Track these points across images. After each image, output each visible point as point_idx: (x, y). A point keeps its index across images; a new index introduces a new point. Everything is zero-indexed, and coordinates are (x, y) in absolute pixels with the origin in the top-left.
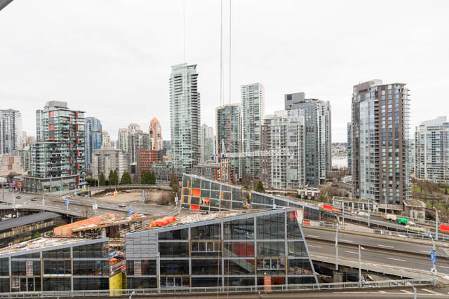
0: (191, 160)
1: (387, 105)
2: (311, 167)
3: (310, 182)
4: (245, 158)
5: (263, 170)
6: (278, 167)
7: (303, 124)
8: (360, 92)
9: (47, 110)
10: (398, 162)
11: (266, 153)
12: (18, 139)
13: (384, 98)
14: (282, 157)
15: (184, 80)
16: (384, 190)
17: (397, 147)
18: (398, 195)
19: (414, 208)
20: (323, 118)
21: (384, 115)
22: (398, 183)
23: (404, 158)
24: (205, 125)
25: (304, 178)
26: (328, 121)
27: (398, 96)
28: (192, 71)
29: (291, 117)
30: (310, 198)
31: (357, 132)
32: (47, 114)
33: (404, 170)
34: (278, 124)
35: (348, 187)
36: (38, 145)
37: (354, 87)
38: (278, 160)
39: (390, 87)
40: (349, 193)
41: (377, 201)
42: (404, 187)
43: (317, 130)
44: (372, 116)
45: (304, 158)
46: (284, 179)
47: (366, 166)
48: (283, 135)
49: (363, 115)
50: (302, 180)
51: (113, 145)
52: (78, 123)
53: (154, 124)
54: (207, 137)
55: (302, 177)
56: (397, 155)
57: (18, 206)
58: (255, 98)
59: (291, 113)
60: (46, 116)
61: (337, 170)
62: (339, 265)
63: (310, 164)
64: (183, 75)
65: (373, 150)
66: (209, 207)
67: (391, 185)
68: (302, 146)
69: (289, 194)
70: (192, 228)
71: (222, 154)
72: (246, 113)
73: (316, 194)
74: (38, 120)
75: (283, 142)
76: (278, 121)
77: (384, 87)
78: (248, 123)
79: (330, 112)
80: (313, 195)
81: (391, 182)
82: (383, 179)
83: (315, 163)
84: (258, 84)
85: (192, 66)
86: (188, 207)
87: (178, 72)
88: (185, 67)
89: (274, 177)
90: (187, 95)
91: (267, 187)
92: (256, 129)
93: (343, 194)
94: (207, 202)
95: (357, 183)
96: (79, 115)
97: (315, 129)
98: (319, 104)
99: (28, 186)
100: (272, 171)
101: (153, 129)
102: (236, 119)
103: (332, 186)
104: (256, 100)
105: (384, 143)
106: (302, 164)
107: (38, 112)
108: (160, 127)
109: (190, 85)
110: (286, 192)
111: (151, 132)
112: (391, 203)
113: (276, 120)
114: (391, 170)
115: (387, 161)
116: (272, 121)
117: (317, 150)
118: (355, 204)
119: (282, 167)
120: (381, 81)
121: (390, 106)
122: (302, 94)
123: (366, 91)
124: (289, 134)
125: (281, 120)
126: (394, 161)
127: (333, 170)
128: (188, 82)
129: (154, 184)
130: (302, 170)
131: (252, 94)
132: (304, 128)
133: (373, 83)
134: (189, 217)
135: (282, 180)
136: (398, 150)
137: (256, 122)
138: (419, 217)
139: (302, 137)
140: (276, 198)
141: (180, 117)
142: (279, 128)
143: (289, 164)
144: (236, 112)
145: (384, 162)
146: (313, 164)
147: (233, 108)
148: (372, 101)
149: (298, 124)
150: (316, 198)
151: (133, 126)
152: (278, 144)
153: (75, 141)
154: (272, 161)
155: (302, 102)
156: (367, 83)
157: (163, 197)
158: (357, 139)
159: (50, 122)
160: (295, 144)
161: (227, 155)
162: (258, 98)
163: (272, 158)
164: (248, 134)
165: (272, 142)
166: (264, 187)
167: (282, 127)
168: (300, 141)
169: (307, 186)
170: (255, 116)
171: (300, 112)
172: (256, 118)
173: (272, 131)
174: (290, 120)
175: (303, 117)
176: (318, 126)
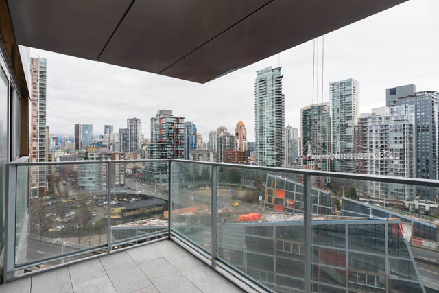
0: (275, 161)
4: (334, 161)
6: (376, 172)
7: (413, 122)
9: (158, 117)
11: (361, 156)
12: (139, 141)
14: (382, 161)
15: (269, 83)
24: (289, 126)
25: (414, 188)
28: (276, 74)
29: (395, 114)
30: (422, 212)
32: (158, 121)
34: (377, 123)
36: (152, 145)
38: (377, 165)
43: (433, 130)
45: (414, 164)
46: (384, 187)
48: (384, 135)
50: (411, 189)
51: (204, 146)
52: (180, 127)
53: (240, 126)
54: (291, 139)
57: (139, 192)
58: (347, 95)
59: (395, 110)
60: (158, 122)
63: (423, 171)
64: (268, 79)
66: (294, 209)
68: (411, 149)
69: (391, 205)
70: (276, 227)
71: (308, 156)
72: (336, 112)
73: (433, 208)
74: (152, 125)
75: (384, 144)
76: (377, 119)
78: (338, 123)
80: (427, 209)
83: (431, 170)
84: (351, 79)
85: (277, 69)
86: (272, 206)
87: (263, 76)
88: (269, 71)
89: (371, 184)
90: (271, 97)
91: (361, 194)
92: (348, 130)
94: (292, 204)
96: (180, 121)
97: (430, 129)
98: (437, 98)
99: (145, 177)
101: (239, 132)
102: (324, 119)
104: (347, 98)
106: (410, 170)
107: (152, 119)
108: (245, 129)
109: (274, 88)
110: (388, 203)
111: (237, 134)
113: (374, 119)
116: (369, 120)
117: (434, 154)
119: (382, 173)
122: (412, 86)
124: (392, 135)
125: (380, 118)
128: (272, 85)
129: (240, 182)
131: (344, 92)
132: (414, 127)
134: (273, 216)
135: (382, 189)
137: (347, 122)
139: (410, 138)
140: (375, 207)
141: (264, 119)
142: (379, 127)
143: (392, 169)
146: (428, 171)
147: (320, 108)
149: (406, 123)
150: (432, 214)
151: (221, 129)
152: (377, 146)
153: (177, 143)
154: (368, 166)
155: (411, 96)
157: (248, 196)
159: (160, 127)
160: (401, 146)
161: (313, 157)
162: (350, 95)
163: (368, 162)
164: (338, 135)
165: (368, 143)
166: (358, 194)
167: (382, 126)
168: (408, 143)
169: (418, 197)
170: (347, 115)
171: (409, 109)
172: (348, 117)
173: (368, 132)
174: (393, 119)
175: (413, 114)
176: (436, 125)
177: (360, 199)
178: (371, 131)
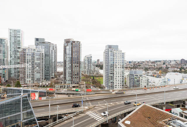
1: (75, 49)
3: (46, 79)
4: (11, 69)
5: (21, 75)
6: (30, 73)
7: (44, 53)
8: (67, 42)
10: (78, 69)
11: (23, 66)
13: (74, 46)
14: (32, 68)
16: (74, 79)
17: (78, 64)
18: (78, 80)
19: (82, 84)
21: (74, 52)
22: (78, 76)
23: (80, 68)
25: (44, 77)
26: (56, 52)
27: (78, 46)
29: (37, 49)
30: (46, 86)
31: (65, 58)
33: (80, 72)
34: (30, 52)
35: (62, 79)
37: (65, 40)
38: (30, 69)
39: (76, 42)
40: (62, 81)
41: (72, 84)
42: (80, 77)
43: (50, 56)
44: (70, 52)
45: (44, 68)
46: (33, 79)
47: (68, 71)
48: (33, 57)
49: (67, 51)
50: (43, 78)
55: (43, 77)
58: (18, 37)
59: (38, 47)
61: (59, 72)
62: (51, 116)
63: (47, 71)
65: (70, 65)
67: (76, 77)
68: (43, 63)
69: (36, 85)
72: (12, 44)
73: (49, 84)
75: (33, 61)
76: (30, 50)
77: (74, 42)
78: (13, 50)
79: (57, 49)
80: (47, 84)
81: (76, 76)
82: (74, 75)
83: (49, 70)
89: (28, 78)
91: (23, 83)
92: (18, 53)
93: (60, 82)
95: (65, 77)
97: (49, 55)
98: (52, 45)
100: (26, 75)
103: (56, 79)
104: (18, 38)
105: (74, 62)
106: (42, 71)
110: (34, 85)
112: (76, 83)
113: (29, 50)
114: (76, 72)
115: (75, 68)
116: (27, 50)
117: (50, 65)
118: (64, 86)
119: (32, 73)
120: (73, 39)
121: (76, 49)
122: (44, 39)
123: (68, 42)
124: (36, 57)
125: (32, 50)
126: (77, 69)
127: (58, 73)
130: (43, 74)
131: (16, 35)
132: (44, 54)
133: (71, 40)
136: (78, 65)
137: (18, 50)
138: (83, 87)
139: (42, 58)
140: (24, 89)
142: (31, 54)
143: (36, 71)
144: (3, 43)
145: (74, 69)
146: (48, 71)
147: (1, 40)
148: (71, 46)
149: (41, 52)
150: (49, 86)
152: (30, 61)
154: (26, 70)
155: (43, 43)
156: (69, 39)
158: (65, 60)
160: (39, 62)
162: (20, 37)
163: (26, 68)
164: (13, 56)
165: (26, 60)
166: (21, 83)
167: (32, 53)
168: (42, 60)
169: (45, 80)
170: (18, 46)
171: (42, 47)
172: (18, 47)
173: (26, 55)
174: (36, 50)
175: (44, 50)
176: (51, 54)
177: (22, 86)
178: (28, 55)
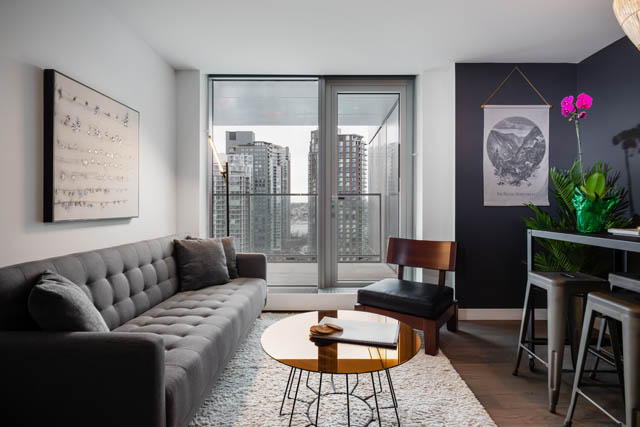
1: (345, 159)
2: (260, 234)
7: (250, 176)
10: (354, 226)
13: (341, 149)
14: (218, 221)
17: (354, 208)
20: (279, 169)
21: (341, 170)
23: (360, 221)
26: (286, 173)
27: (355, 150)
29: (233, 164)
31: (314, 189)
33: (360, 235)
37: (312, 133)
39: (348, 138)
43: (269, 185)
45: (251, 223)
48: (221, 190)
56: (353, 216)
59: (234, 159)
61: (296, 237)
63: (260, 230)
68: (247, 206)
75: (220, 200)
77: (342, 137)
79: (289, 162)
81: (348, 250)
83: (267, 229)
97: (266, 183)
98: (274, 150)
106: (248, 231)
114: (348, 236)
115: (344, 224)
121: (348, 161)
122: (251, 134)
126: (351, 224)
127: (292, 238)
130: (248, 239)
132: (251, 181)
136: (354, 212)
142: (215, 179)
145: (341, 226)
146: (264, 231)
149: (243, 175)
155: (249, 145)
160: (238, 203)
167: (218, 177)
168: (245, 199)
171: (247, 159)
175: (251, 166)
176: (272, 179)
